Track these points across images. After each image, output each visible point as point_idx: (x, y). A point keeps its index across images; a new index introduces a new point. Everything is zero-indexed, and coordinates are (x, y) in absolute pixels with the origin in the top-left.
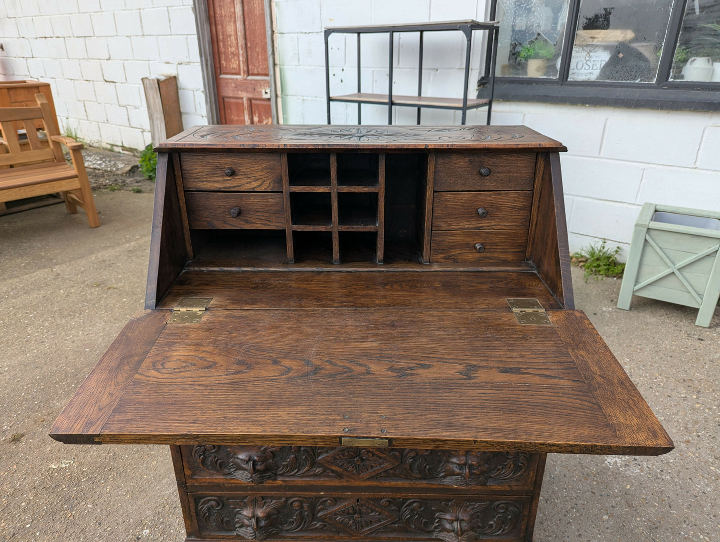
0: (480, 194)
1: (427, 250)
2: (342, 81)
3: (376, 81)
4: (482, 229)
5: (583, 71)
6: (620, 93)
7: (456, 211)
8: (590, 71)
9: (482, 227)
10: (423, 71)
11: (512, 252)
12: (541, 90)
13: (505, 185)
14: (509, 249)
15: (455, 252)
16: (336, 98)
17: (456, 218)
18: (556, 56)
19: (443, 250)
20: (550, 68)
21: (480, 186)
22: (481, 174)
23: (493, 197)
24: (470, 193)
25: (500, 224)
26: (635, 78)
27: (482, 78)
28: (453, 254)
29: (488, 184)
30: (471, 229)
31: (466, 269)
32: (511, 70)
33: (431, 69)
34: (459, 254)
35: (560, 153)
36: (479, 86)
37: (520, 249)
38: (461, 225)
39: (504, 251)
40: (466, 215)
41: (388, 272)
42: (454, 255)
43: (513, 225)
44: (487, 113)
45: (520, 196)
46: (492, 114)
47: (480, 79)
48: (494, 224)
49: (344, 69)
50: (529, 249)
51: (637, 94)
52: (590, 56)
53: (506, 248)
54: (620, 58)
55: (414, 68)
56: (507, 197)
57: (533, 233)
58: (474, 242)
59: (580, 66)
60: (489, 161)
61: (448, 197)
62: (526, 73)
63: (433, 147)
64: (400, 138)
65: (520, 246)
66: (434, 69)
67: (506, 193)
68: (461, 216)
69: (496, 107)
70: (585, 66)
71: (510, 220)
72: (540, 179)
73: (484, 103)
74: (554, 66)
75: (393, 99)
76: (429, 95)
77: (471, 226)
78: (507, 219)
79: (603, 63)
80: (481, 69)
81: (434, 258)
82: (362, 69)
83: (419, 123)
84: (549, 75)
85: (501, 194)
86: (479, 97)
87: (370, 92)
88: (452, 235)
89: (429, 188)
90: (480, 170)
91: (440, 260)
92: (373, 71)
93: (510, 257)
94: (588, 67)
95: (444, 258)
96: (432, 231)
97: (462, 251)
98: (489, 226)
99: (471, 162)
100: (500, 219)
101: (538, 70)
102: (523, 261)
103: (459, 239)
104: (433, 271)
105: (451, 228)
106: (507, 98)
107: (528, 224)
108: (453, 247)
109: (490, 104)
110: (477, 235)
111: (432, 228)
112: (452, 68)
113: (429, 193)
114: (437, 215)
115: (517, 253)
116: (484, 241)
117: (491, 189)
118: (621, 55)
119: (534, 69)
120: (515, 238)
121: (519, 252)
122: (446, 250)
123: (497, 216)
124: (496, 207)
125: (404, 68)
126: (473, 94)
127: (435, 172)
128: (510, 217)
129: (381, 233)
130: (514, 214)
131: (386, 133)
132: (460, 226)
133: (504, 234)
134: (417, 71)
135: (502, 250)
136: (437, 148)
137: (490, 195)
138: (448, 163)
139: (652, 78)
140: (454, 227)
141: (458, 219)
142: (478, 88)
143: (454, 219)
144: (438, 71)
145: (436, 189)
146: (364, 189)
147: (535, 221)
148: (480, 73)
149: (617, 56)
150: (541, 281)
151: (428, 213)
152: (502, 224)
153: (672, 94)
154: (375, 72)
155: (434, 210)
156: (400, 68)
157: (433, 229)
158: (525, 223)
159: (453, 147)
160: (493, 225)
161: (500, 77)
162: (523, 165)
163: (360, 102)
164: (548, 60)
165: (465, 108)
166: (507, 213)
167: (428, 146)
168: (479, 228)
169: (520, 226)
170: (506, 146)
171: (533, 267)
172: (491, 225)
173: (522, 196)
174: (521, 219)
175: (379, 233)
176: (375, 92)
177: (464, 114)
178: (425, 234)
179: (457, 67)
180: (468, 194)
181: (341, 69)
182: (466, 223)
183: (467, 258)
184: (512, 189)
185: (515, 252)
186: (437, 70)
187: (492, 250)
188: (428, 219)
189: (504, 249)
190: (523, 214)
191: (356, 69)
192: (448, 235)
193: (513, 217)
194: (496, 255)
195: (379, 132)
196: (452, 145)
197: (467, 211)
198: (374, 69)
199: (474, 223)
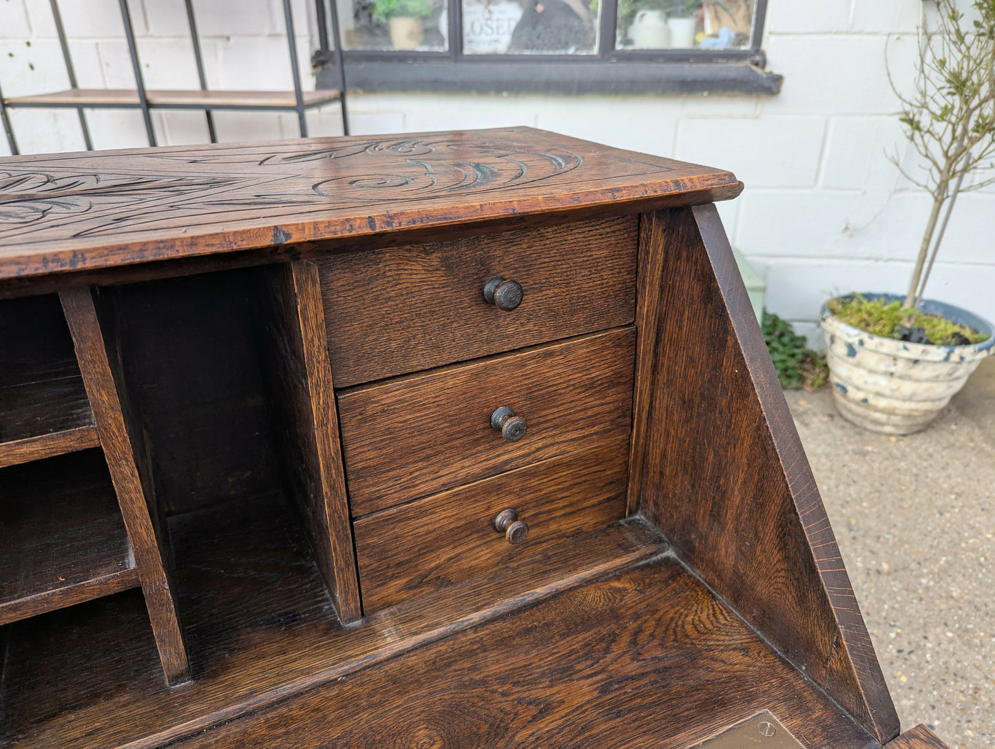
0: (494, 367)
1: (346, 585)
2: (32, 67)
3: (108, 65)
4: (508, 467)
5: (483, 37)
6: (550, 71)
7: (425, 438)
8: (495, 36)
9: (506, 462)
10: (202, 41)
11: (594, 506)
12: (425, 71)
13: (561, 322)
14: (585, 499)
15: (438, 557)
16: (21, 101)
17: (427, 458)
18: (436, 11)
19: (398, 565)
20: (429, 33)
21: (489, 341)
22: (489, 302)
23: (531, 366)
24: (461, 369)
25: (557, 439)
26: (566, 45)
27: (318, 54)
28: (433, 565)
29: (511, 330)
30: (476, 477)
31: (487, 612)
32: (366, 38)
33: (215, 37)
34: (449, 559)
35: (717, 203)
36: (315, 67)
37: (610, 491)
38: (447, 474)
39: (573, 509)
40: (456, 443)
41: (219, 725)
42: (437, 567)
43: (593, 434)
44: (339, 117)
45: (602, 349)
46: (350, 117)
47: (314, 54)
48: (540, 445)
49: (30, 40)
50: (633, 487)
51: (574, 72)
52: (490, 12)
53: (578, 501)
54: (538, 14)
55: (181, 37)
56: (571, 357)
57: (642, 441)
58: (491, 512)
59: (477, 28)
60: (503, 255)
61: (388, 399)
62: (390, 43)
63: (309, 236)
64: (152, 200)
65: (612, 483)
66: (221, 37)
67: (567, 348)
68: (440, 448)
69: (354, 104)
70: (486, 29)
71: (582, 423)
72: (657, 287)
73: (333, 97)
74: (436, 30)
75: (149, 96)
76: (223, 87)
77: (477, 469)
78: (573, 422)
79: (513, 25)
80: (311, 36)
81: (375, 598)
82: (70, 42)
83: (214, 140)
84: (432, 45)
85: (551, 354)
86: (320, 85)
87: (99, 85)
88: (423, 512)
89: (317, 385)
90: (482, 289)
91: (396, 597)
92: (97, 45)
93: (587, 521)
94: (490, 31)
95: (408, 587)
96: (352, 519)
97: (458, 551)
98: (528, 454)
99: (449, 268)
100: (556, 427)
101: (411, 35)
102: (620, 518)
103: (444, 518)
104: (388, 660)
105: (414, 492)
106: (369, 87)
107: (628, 420)
108: (430, 546)
109: (342, 98)
110: (497, 489)
111: (350, 511)
112: (256, 35)
113: (319, 403)
114: (360, 465)
115: (606, 504)
116: (516, 501)
117: (522, 345)
118: (540, 8)
119: (403, 35)
120: (597, 468)
121: (609, 499)
122: (408, 562)
123: (546, 422)
124: (542, 395)
125: (160, 37)
126: (308, 83)
127: (328, 323)
128: (581, 415)
129: (159, 586)
130: (592, 401)
131: (90, 184)
132: (443, 480)
133: (568, 465)
134: (189, 41)
135: (568, 510)
136: (328, 236)
137: (522, 365)
138: (371, 280)
139: (591, 46)
140: (423, 488)
141: (434, 460)
142: (314, 71)
143: (420, 465)
144: (232, 40)
145: (345, 381)
146: (25, 449)
147: (647, 408)
148: (311, 43)
149: (535, 11)
150: (714, 597)
151: (328, 468)
152: (562, 439)
153: (625, 71)
154: (100, 47)
155: (349, 454)
156: (151, 36)
157: (357, 511)
158: (620, 420)
159: (395, 227)
160: (539, 449)
161: (349, 52)
162: (605, 252)
163: (80, 107)
164: (424, 18)
165: (300, 107)
166: (573, 404)
167: (288, 236)
168: (497, 470)
169: (610, 430)
170: (578, 200)
171: (661, 541)
172: (533, 449)
173: (608, 348)
174: (610, 412)
175: (146, 592)
176: (110, 86)
177: (302, 119)
178: (333, 538)
179: (267, 32)
180: (454, 376)
181: (23, 42)
182: (458, 465)
183: (474, 563)
184: (581, 330)
185: (599, 503)
186: (228, 39)
187: (542, 518)
188: (332, 488)
189: (571, 505)
190: (614, 396)
191: (57, 42)
192: (409, 519)
193: (590, 413)
194: (553, 527)
195: (60, 183)
196: (390, 218)
197: (457, 429)
198: (98, 41)
199: (484, 457)
